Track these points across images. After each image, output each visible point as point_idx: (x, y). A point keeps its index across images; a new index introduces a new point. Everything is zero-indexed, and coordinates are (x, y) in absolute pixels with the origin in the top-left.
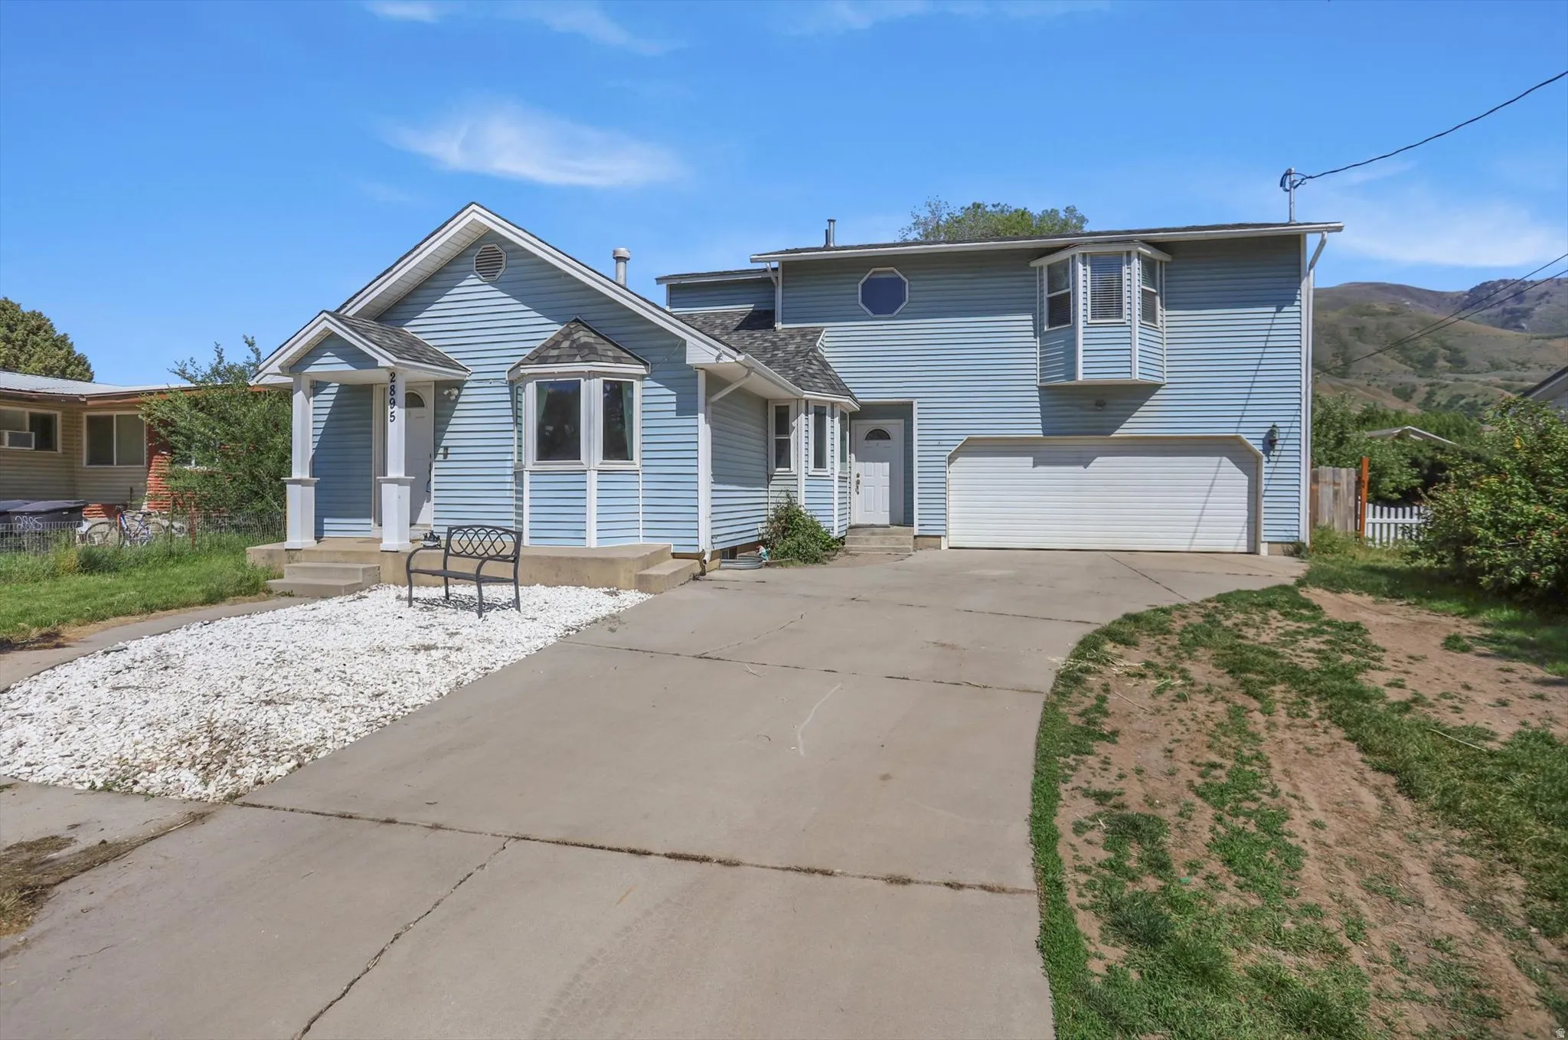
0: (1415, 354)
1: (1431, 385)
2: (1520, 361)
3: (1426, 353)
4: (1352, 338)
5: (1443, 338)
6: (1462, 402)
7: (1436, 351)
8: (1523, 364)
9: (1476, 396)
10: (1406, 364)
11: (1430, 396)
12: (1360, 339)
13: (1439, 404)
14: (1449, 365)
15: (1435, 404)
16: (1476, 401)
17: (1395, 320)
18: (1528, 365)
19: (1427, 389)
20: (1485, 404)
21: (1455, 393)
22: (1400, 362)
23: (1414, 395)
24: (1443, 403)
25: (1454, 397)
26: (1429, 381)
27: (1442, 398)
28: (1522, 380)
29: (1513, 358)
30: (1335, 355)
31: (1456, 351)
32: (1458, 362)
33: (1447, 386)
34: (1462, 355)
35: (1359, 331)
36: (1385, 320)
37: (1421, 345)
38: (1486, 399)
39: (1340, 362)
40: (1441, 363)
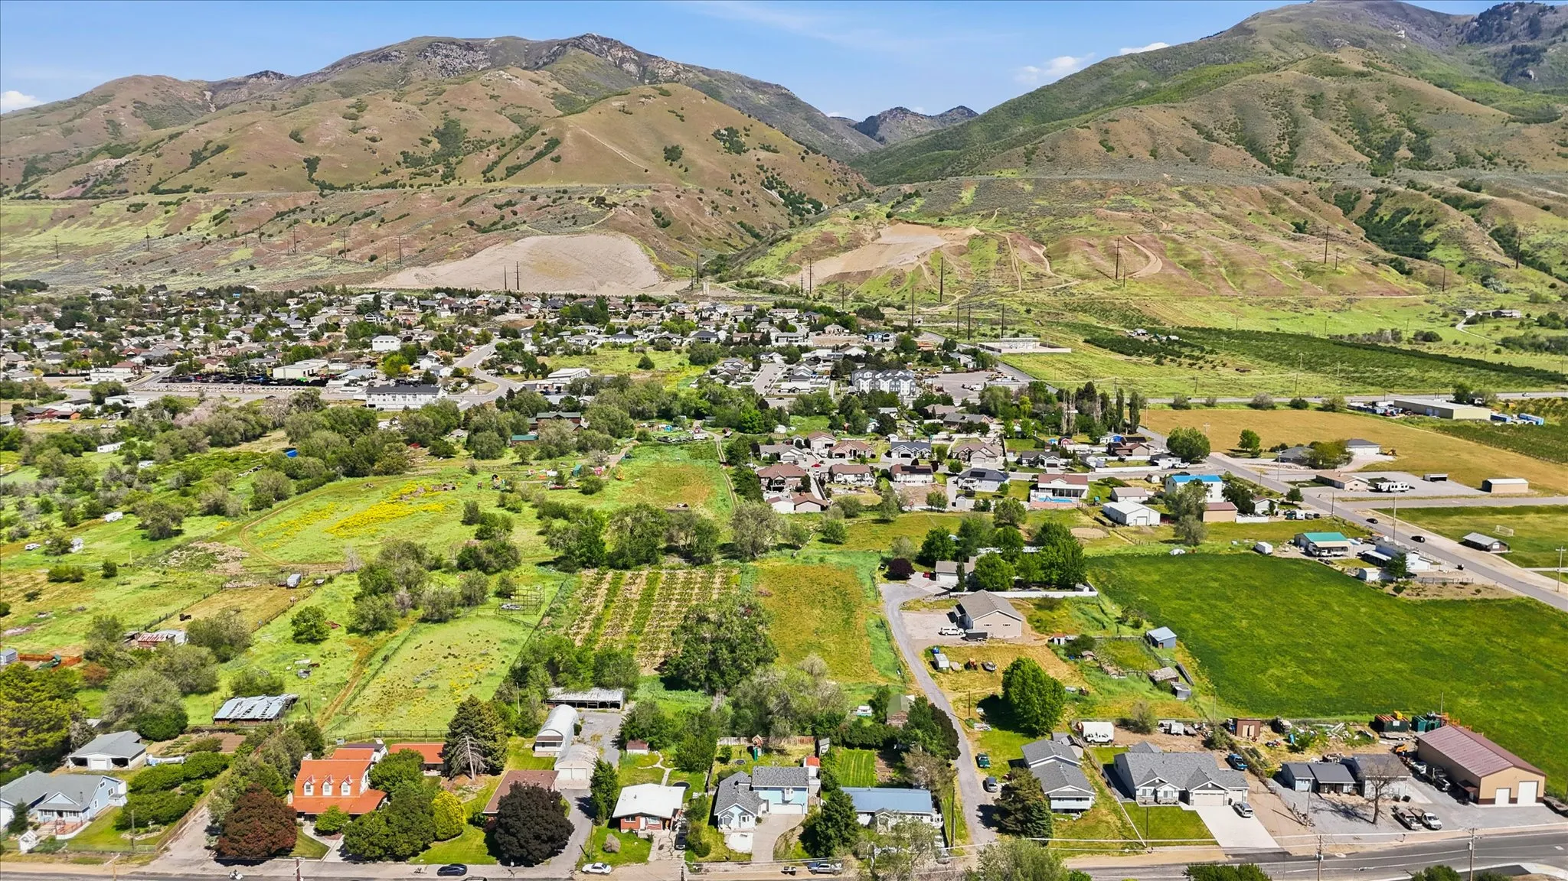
0: (1376, 137)
1: (1379, 192)
2: (1488, 154)
3: (1388, 136)
4: (1306, 111)
5: (1413, 114)
6: (1405, 220)
7: (1400, 134)
8: (1490, 159)
9: (1421, 213)
10: (1362, 152)
11: (1376, 204)
12: (1315, 115)
13: (1382, 219)
14: (1411, 155)
15: (1377, 219)
16: (1419, 220)
17: (1361, 85)
18: (1496, 160)
19: (1373, 197)
20: (1428, 225)
21: (1401, 205)
22: (1357, 148)
23: (1359, 205)
24: (1386, 218)
25: (1398, 212)
26: (1377, 183)
27: (1385, 213)
28: (1478, 190)
29: (1482, 149)
30: (1281, 138)
31: (1422, 134)
32: (1422, 154)
33: (1395, 194)
34: (1428, 141)
35: (1315, 101)
36: (1349, 85)
37: (1385, 125)
38: (1431, 218)
39: (1286, 148)
40: (1403, 152)
